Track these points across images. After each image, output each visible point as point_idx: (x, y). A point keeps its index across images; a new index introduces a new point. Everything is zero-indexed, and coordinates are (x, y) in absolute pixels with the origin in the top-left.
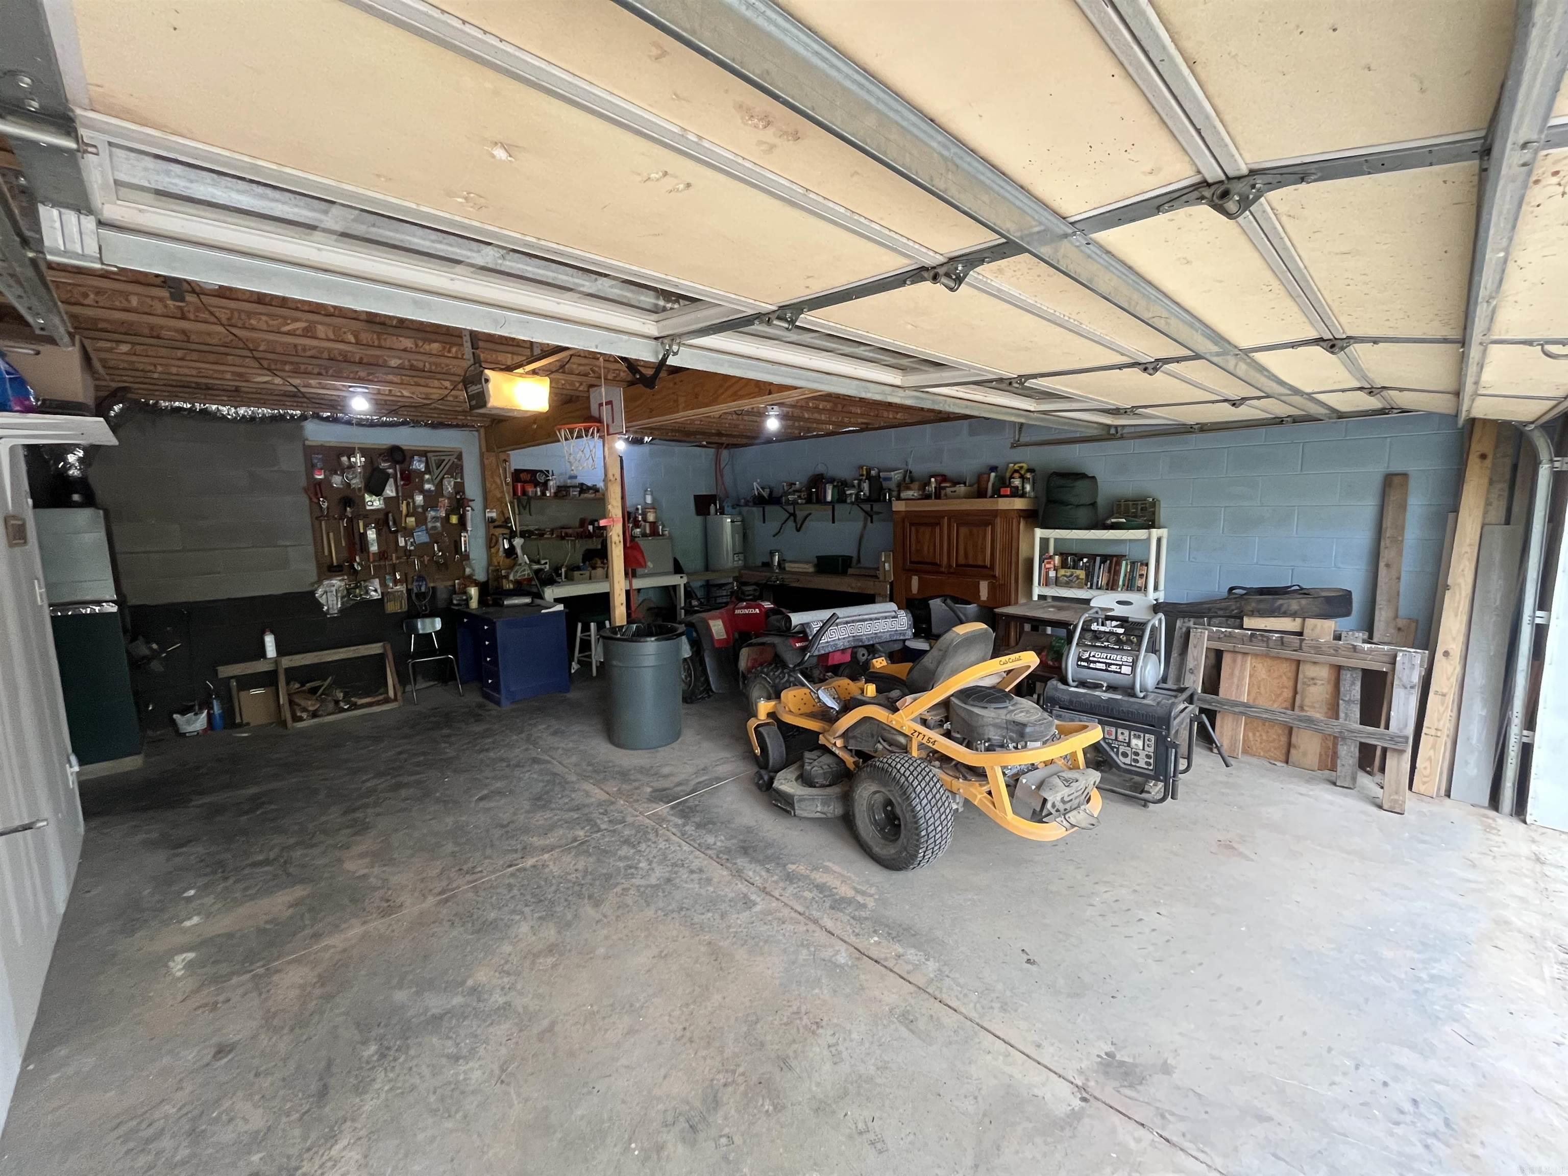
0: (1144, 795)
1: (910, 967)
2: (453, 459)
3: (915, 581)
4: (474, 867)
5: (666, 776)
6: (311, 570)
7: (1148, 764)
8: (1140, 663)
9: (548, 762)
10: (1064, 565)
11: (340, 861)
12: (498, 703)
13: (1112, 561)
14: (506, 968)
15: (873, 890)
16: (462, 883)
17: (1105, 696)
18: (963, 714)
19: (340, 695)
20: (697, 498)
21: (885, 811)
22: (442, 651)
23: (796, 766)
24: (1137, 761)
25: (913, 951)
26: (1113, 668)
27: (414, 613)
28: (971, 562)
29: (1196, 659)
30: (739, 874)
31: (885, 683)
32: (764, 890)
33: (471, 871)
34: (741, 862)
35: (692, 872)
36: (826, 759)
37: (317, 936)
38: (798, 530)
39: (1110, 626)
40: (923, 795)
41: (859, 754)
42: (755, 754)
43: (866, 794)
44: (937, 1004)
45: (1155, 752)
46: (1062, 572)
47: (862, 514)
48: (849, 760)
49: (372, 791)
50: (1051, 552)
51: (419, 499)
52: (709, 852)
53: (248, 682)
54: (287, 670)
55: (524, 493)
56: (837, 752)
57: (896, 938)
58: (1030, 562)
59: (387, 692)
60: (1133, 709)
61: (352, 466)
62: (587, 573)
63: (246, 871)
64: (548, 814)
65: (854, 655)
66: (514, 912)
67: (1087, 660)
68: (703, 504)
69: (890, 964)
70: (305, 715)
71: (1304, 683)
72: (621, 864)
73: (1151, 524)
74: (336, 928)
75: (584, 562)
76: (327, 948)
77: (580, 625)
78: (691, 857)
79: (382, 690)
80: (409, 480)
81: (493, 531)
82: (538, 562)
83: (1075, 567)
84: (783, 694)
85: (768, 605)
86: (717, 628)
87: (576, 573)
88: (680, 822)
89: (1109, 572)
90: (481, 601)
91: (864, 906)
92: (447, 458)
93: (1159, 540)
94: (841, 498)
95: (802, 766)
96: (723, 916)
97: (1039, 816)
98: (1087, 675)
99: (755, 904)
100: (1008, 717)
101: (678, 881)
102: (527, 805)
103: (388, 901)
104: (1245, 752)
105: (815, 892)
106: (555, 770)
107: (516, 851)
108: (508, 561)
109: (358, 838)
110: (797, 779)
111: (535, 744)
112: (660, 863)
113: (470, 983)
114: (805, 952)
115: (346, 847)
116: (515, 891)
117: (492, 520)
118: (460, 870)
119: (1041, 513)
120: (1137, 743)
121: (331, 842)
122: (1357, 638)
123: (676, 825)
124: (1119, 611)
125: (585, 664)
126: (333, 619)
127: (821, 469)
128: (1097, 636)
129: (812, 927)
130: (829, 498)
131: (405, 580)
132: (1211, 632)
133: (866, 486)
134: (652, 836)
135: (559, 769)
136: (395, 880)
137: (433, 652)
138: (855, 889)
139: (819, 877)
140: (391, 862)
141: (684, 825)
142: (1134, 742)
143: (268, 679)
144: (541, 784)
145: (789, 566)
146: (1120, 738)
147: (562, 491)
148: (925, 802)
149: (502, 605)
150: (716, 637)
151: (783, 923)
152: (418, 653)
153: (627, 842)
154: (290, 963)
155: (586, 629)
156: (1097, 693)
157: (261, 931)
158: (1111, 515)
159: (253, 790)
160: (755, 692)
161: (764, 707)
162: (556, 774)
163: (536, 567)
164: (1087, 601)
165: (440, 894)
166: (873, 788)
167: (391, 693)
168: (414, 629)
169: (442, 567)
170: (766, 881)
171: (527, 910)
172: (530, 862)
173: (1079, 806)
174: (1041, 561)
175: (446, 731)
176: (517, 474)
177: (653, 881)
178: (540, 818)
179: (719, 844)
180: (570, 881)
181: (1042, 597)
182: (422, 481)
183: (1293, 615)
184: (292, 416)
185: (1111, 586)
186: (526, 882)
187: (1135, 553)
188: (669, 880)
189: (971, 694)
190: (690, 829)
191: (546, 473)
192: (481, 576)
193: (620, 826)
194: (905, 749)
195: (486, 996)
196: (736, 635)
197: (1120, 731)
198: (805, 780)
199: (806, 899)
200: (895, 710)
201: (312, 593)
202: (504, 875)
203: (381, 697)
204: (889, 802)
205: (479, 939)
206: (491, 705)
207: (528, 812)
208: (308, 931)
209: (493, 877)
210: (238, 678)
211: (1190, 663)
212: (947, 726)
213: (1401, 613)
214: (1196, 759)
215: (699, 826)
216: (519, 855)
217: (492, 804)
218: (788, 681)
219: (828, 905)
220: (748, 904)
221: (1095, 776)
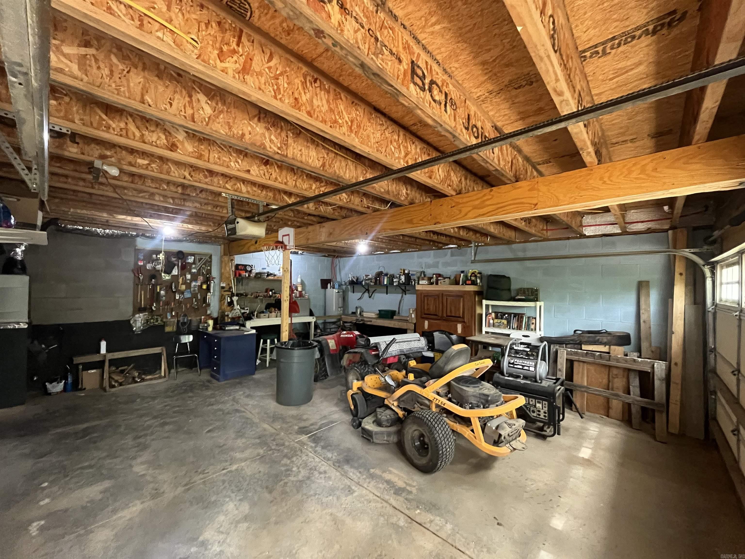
0: (544, 433)
1: (438, 528)
2: (207, 258)
3: (426, 323)
4: (204, 470)
5: (305, 420)
6: (130, 309)
7: (545, 416)
8: (538, 366)
9: (244, 412)
10: (497, 317)
11: (131, 466)
12: (218, 380)
13: (519, 317)
14: (221, 530)
15: (415, 484)
16: (198, 479)
17: (523, 382)
18: (458, 390)
19: (136, 374)
20: (322, 280)
21: (420, 441)
22: (191, 352)
23: (373, 415)
24: (539, 415)
25: (438, 518)
26: (525, 368)
27: (180, 332)
28: (453, 315)
29: (562, 364)
30: (345, 475)
31: (418, 374)
32: (358, 483)
33: (203, 472)
34: (346, 467)
35: (320, 473)
36: (388, 412)
37: (115, 511)
38: (370, 297)
39: (521, 348)
40: (440, 432)
41: (404, 409)
42: (351, 409)
43: (411, 431)
44: (454, 550)
45: (548, 410)
46: (496, 321)
47: (401, 291)
48: (401, 413)
49: (150, 427)
50: (490, 311)
51: (189, 276)
52: (329, 462)
53: (88, 366)
54: (110, 360)
55: (240, 275)
56: (394, 408)
57: (429, 511)
58: (481, 315)
59: (160, 373)
60: (536, 388)
61: (158, 259)
62: (267, 315)
63: (78, 472)
64: (244, 440)
65: (399, 359)
66: (225, 496)
67: (513, 364)
68: (325, 283)
69: (427, 526)
70: (116, 385)
71: (613, 377)
72: (283, 469)
73: (536, 300)
74: (126, 506)
75: (266, 309)
76: (121, 518)
77: (262, 340)
78: (320, 465)
79: (158, 372)
80: (184, 268)
81: (223, 293)
82: (244, 309)
83: (502, 318)
84: (366, 378)
85: (357, 333)
86: (332, 344)
87: (262, 315)
88: (313, 445)
89: (518, 321)
90: (214, 328)
91: (410, 492)
92: (204, 257)
93: (540, 307)
94: (391, 282)
95: (376, 416)
96: (338, 498)
97: (497, 443)
98: (512, 370)
99: (354, 491)
100: (480, 392)
101: (313, 478)
102: (233, 436)
103: (156, 490)
104: (588, 411)
105: (385, 484)
106: (247, 416)
107: (226, 461)
108: (229, 308)
109: (141, 453)
110: (373, 422)
111: (237, 403)
112: (304, 468)
113: (201, 539)
114: (382, 519)
115: (134, 458)
116: (226, 484)
117: (223, 288)
118: (196, 472)
119: (485, 292)
120: (539, 405)
121: (126, 455)
122: (634, 356)
123: (311, 447)
124: (525, 340)
125: (263, 361)
126: (138, 334)
127: (381, 269)
128: (517, 352)
129: (385, 504)
130: (385, 283)
131: (177, 315)
132: (567, 351)
133: (403, 278)
134: (299, 453)
135: (249, 415)
136: (160, 477)
137: (187, 353)
138: (406, 483)
139: (387, 476)
140: (159, 467)
141: (316, 447)
142: (538, 405)
143: (100, 365)
144: (240, 424)
145: (365, 314)
146: (531, 403)
147: (259, 276)
148: (441, 435)
149: (225, 330)
150: (331, 348)
151: (370, 502)
152: (179, 353)
153: (286, 456)
154: (98, 527)
155: (265, 342)
156: (518, 380)
157: (84, 508)
158: (518, 295)
159: (85, 425)
160: (350, 378)
161: (356, 384)
162: (247, 418)
163: (243, 311)
164: (509, 335)
165: (186, 485)
166: (415, 427)
167: (163, 374)
168: (179, 340)
169: (196, 310)
170: (359, 478)
171: (233, 495)
172: (234, 467)
173: (516, 438)
174: (486, 315)
175: (190, 394)
176: (237, 266)
177: (300, 477)
178: (240, 442)
179: (334, 457)
180: (255, 478)
181: (487, 333)
182: (191, 269)
183: (605, 344)
184: (132, 235)
185: (519, 328)
186: (232, 479)
187: (528, 313)
188: (309, 478)
189: (460, 380)
190: (319, 449)
191: (251, 266)
192: (215, 315)
193: (282, 448)
194: (429, 407)
195: (210, 547)
196: (341, 348)
197: (530, 400)
198: (378, 423)
199: (381, 488)
200: (425, 387)
201: (129, 321)
202: (220, 475)
203: (157, 376)
204: (422, 435)
205: (206, 513)
206: (214, 381)
207: (233, 439)
208: (110, 508)
209: (214, 476)
210: (83, 364)
211: (559, 366)
212: (450, 396)
213: (653, 344)
214: (566, 415)
215: (323, 448)
216: (228, 464)
217: (215, 435)
218: (368, 371)
219: (392, 492)
220: (350, 491)
221: (522, 422)
